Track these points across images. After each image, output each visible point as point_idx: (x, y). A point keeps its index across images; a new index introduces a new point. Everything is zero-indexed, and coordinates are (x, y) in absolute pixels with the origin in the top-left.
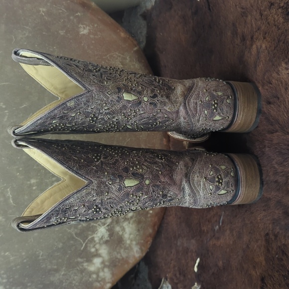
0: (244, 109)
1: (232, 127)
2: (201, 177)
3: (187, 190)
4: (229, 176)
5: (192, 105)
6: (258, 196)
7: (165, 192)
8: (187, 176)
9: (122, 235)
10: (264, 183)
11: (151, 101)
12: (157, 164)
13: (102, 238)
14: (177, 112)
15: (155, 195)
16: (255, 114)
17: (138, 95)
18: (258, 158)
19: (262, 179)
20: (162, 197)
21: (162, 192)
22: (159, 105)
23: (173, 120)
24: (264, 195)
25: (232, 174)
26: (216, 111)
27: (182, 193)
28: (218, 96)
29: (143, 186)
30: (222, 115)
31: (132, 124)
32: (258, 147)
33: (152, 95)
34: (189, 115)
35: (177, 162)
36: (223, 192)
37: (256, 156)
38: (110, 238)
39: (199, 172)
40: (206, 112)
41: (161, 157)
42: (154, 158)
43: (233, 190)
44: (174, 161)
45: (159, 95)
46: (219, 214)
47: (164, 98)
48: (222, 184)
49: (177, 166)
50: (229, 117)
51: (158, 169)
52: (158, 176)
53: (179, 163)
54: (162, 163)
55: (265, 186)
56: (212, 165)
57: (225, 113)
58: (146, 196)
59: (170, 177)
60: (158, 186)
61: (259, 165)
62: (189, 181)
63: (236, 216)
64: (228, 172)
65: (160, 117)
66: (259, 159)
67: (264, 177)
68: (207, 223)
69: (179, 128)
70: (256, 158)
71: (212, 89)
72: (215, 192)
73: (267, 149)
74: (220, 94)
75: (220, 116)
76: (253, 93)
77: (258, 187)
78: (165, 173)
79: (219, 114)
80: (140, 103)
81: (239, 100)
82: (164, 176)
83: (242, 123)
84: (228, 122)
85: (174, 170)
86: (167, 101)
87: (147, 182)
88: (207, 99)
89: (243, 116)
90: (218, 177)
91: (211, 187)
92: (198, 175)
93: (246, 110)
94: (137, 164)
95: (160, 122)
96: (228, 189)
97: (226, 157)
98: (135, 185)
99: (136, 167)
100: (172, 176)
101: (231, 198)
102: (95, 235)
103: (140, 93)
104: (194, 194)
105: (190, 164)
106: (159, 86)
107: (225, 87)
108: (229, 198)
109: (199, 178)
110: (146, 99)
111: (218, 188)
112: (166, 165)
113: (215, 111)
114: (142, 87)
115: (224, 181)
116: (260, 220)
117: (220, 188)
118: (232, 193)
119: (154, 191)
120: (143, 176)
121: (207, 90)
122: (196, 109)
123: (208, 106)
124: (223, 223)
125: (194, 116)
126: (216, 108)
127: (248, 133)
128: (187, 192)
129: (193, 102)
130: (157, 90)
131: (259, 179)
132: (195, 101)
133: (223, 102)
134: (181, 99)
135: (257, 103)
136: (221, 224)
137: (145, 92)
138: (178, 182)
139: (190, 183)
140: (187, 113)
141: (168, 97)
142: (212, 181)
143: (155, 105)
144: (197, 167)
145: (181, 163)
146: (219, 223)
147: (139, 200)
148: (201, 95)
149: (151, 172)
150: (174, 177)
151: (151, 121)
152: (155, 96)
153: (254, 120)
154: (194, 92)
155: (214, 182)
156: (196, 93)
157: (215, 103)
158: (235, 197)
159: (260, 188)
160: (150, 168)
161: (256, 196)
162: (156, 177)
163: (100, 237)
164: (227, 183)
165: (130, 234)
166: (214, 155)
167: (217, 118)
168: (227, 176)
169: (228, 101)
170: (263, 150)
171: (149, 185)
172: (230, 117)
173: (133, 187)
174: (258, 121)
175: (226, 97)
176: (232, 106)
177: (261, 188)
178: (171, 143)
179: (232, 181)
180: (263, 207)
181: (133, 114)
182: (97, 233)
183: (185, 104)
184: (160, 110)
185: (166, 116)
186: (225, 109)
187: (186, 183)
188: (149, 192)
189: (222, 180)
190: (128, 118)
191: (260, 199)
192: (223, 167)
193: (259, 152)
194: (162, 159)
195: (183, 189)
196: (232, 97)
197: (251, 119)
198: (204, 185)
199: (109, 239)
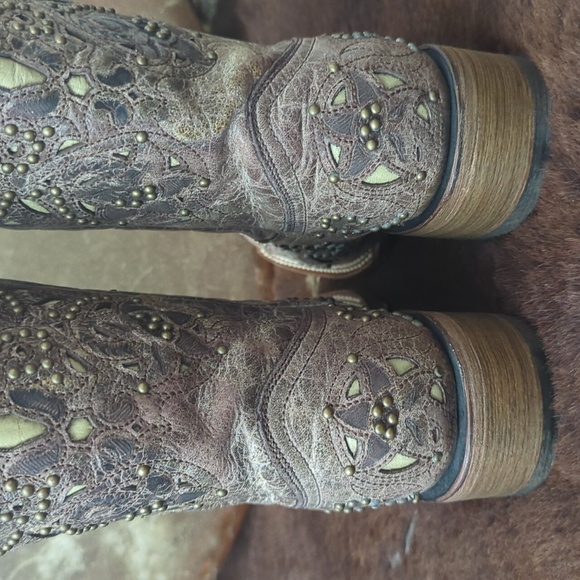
0: (483, 145)
1: (440, 212)
2: (314, 404)
3: (256, 456)
4: (425, 398)
5: (280, 122)
6: (536, 474)
7: (160, 467)
8: (255, 401)
9: (125, 554)
10: (561, 426)
11: (103, 97)
12: (131, 352)
13: (61, 566)
14: (221, 147)
15: (117, 481)
16: (525, 164)
17: (44, 68)
18: (535, 329)
19: (553, 412)
20: (150, 487)
21: (148, 468)
22: (137, 113)
23: (209, 182)
24: (558, 473)
25: (436, 392)
26: (376, 148)
27: (234, 470)
28: (383, 90)
29: (60, 446)
30: (397, 162)
31: (41, 193)
32: (535, 288)
33: (106, 72)
34: (268, 163)
35: (220, 344)
36: (400, 461)
37: (528, 323)
38: (87, 564)
39: (307, 385)
40: (336, 151)
41: (160, 323)
42: (124, 329)
43: (440, 454)
44: (210, 337)
45: (142, 72)
46: (402, 514)
47: (164, 87)
48: (395, 433)
49: (219, 360)
50: (425, 174)
51: (133, 372)
52: (132, 404)
53: (227, 350)
54: (154, 349)
55: (563, 440)
56: (357, 356)
57: (411, 156)
58: (78, 488)
59: (184, 405)
60: (127, 445)
61: (541, 356)
62: (264, 422)
63: (456, 533)
64: (419, 385)
65: (148, 166)
66: (541, 332)
67: (559, 403)
68: (367, 538)
69: (246, 217)
70: (529, 328)
71: (361, 64)
72: (367, 463)
73: (572, 295)
74: (390, 81)
75: (394, 168)
76: (519, 85)
77: (537, 440)
78: (161, 390)
79: (386, 159)
80: (52, 99)
81: (463, 107)
82: (158, 403)
83: (476, 196)
84: (424, 194)
85: (204, 378)
86: (172, 97)
87: (80, 429)
88: (340, 99)
89: (478, 168)
90: (379, 405)
91: (352, 443)
92: (301, 395)
93: (489, 148)
94: (44, 356)
95: (154, 188)
96: (421, 450)
97: (417, 324)
98: (22, 444)
99: (36, 367)
100: (193, 400)
101: (432, 482)
102: (38, 558)
103: (52, 60)
104: (287, 470)
105: (272, 353)
106: (150, 43)
107: (411, 61)
108: (425, 483)
109: (306, 408)
110: (78, 86)
111: (379, 448)
112: (172, 355)
113: (370, 146)
114: (65, 40)
115: (402, 418)
116: (543, 564)
117: (387, 449)
118: (438, 466)
119: (108, 467)
120: (62, 402)
121: (339, 68)
122: (295, 138)
123: (343, 125)
124: (414, 545)
125: (290, 166)
126: (374, 137)
127: (499, 239)
128: (255, 463)
129: (285, 110)
130: (134, 57)
131: (538, 409)
132: (293, 106)
133: (401, 114)
134: (231, 94)
135: (531, 121)
136: (408, 549)
137: (78, 57)
138: (215, 426)
139: (265, 427)
140: (260, 150)
141: (180, 84)
142: (356, 419)
143: (122, 113)
144: (297, 364)
145: (238, 348)
146: (404, 546)
147: (47, 503)
148: (315, 85)
149: (101, 388)
150: (202, 405)
151: (114, 182)
152: (121, 77)
153: (521, 184)
154: (292, 72)
155: (362, 425)
156: (298, 76)
157: (372, 117)
158: (448, 476)
159: (543, 444)
160: (95, 371)
161: (529, 473)
162: (121, 406)
163: (57, 562)
164: (417, 428)
165: (150, 553)
166: (371, 318)
167: (382, 175)
168: (415, 399)
169: (422, 110)
170: (557, 298)
171: (86, 440)
172: (432, 174)
173: (11, 449)
174: (538, 190)
175: (414, 96)
176: (437, 129)
177: (547, 446)
178: (276, 282)
179: (435, 419)
180: (556, 516)
181: (29, 150)
182: (45, 552)
183: (251, 115)
184: (146, 135)
185: (174, 162)
186: (410, 139)
187: (250, 428)
188: (88, 469)
189: (396, 415)
190: (12, 168)
191: (544, 483)
192: (402, 365)
193: (541, 309)
194: (157, 332)
195: (240, 451)
196: (437, 96)
197: (511, 181)
198: (325, 433)
199: (82, 567)
